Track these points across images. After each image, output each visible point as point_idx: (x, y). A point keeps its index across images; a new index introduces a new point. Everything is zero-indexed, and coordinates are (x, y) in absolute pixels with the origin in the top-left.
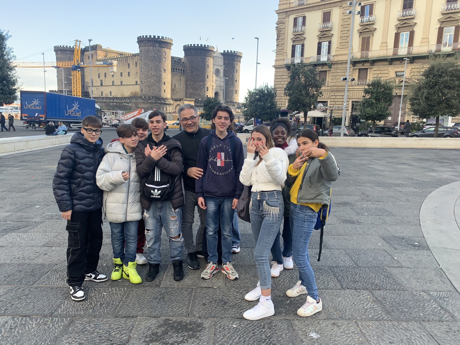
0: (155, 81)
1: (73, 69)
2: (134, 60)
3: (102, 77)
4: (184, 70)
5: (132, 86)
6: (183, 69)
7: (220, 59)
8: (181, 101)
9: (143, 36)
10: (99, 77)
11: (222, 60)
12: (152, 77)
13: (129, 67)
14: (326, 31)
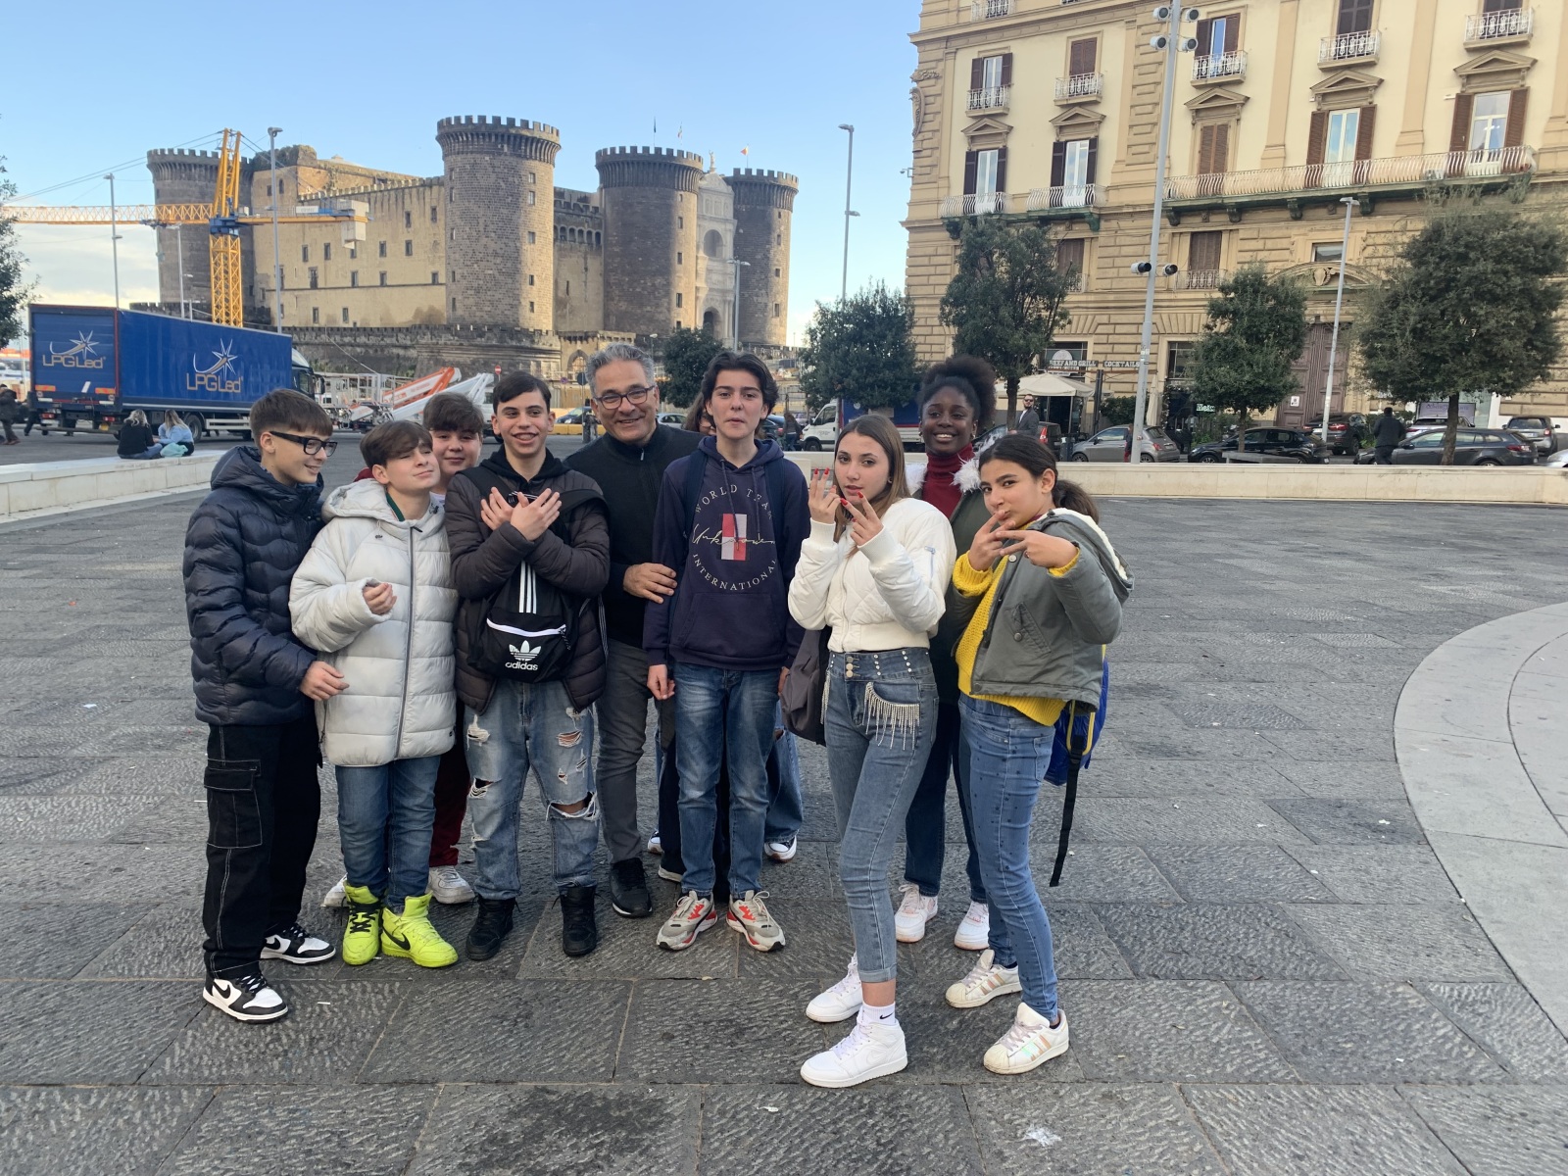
0: (500, 272)
1: (215, 230)
2: (427, 200)
3: (316, 259)
4: (598, 234)
5: (420, 288)
6: (594, 232)
7: (723, 199)
8: (590, 340)
9: (458, 119)
10: (305, 259)
11: (730, 202)
12: (489, 258)
13: (409, 223)
14: (1080, 105)
